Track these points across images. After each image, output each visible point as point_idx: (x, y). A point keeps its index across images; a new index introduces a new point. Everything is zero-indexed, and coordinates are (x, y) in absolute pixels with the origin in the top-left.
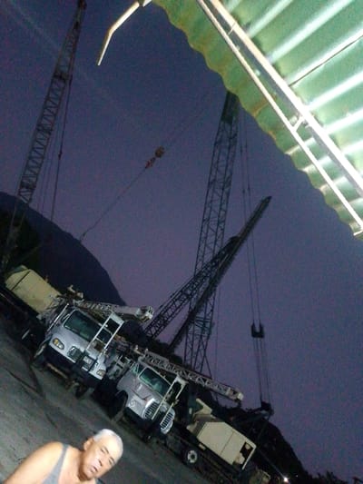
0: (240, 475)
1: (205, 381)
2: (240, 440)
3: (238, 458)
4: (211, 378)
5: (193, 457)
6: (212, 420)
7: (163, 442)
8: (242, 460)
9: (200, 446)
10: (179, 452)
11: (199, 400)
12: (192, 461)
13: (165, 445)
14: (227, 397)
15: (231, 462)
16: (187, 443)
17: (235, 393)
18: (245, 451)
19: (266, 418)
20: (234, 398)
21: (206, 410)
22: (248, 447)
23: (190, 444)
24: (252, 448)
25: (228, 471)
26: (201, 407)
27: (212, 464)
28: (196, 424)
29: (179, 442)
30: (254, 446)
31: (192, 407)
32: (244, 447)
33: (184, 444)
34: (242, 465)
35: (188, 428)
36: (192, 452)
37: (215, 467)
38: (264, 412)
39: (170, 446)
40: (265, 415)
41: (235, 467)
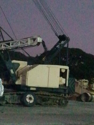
0: (67, 91)
1: (9, 44)
2: (56, 69)
3: (61, 81)
4: (12, 40)
5: (30, 99)
6: (30, 69)
7: (4, 102)
8: (63, 81)
9: (31, 89)
10: (19, 101)
11: (14, 61)
12: (31, 102)
13: (7, 103)
14: (31, 46)
15: (57, 86)
16: (22, 93)
17: (34, 40)
18: (63, 75)
19: (66, 46)
20: (35, 43)
21: (23, 64)
22: (63, 71)
23: (24, 93)
24: (66, 70)
25: (60, 93)
26: (19, 65)
27: (46, 95)
28: (21, 78)
29: (15, 95)
30: (67, 68)
31: (12, 68)
32: (61, 72)
33: (20, 94)
34: (65, 84)
35: (17, 83)
36: (28, 96)
37: (48, 96)
38: (63, 42)
39: (11, 102)
40: (64, 44)
41: (62, 88)
